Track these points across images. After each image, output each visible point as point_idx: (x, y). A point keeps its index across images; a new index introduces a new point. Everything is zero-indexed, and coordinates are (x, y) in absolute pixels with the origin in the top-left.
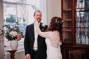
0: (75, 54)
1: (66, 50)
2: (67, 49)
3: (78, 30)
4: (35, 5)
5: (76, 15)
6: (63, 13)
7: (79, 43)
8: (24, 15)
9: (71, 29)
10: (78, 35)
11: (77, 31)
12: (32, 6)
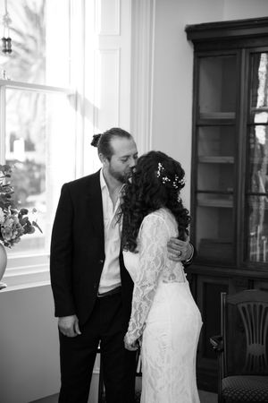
0: (245, 305)
1: (205, 284)
2: (210, 280)
3: (259, 205)
4: (80, 92)
5: (252, 141)
6: (200, 129)
7: (262, 255)
8: (28, 123)
9: (231, 197)
10: (258, 223)
11: (255, 206)
12: (69, 96)
